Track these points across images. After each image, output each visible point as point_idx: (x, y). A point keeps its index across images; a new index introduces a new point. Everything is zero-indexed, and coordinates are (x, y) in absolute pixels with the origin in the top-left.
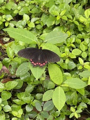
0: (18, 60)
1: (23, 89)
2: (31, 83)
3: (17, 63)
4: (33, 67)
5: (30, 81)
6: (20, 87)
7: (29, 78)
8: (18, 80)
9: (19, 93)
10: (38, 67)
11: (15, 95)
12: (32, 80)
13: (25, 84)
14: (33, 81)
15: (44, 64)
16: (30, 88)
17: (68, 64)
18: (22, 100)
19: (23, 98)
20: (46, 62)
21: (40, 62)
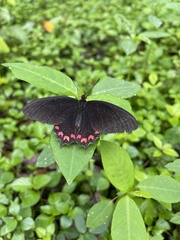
4: (62, 146)
8: (52, 173)
10: (74, 147)
15: (91, 137)
19: (56, 203)
20: (97, 132)
21: (80, 133)
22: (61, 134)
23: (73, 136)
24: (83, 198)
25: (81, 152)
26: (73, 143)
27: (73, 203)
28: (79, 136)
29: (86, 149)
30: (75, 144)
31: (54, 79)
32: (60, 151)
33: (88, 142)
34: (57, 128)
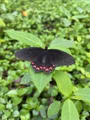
13: (34, 91)
15: (51, 68)
19: (31, 103)
20: (54, 66)
21: (45, 66)
22: (35, 66)
23: (41, 67)
24: (44, 100)
25: (46, 76)
26: (41, 71)
27: (39, 103)
28: (45, 68)
29: (48, 74)
31: (30, 38)
32: (35, 75)
34: (33, 63)
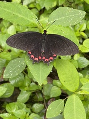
0: (6, 56)
1: (14, 98)
2: (26, 89)
3: (4, 61)
4: (33, 64)
5: (23, 86)
6: (10, 94)
7: (23, 82)
8: (6, 84)
9: (8, 103)
10: (41, 64)
11: (3, 106)
12: (27, 84)
13: (17, 90)
14: (29, 86)
15: (51, 58)
16: (24, 96)
17: (77, 61)
18: (13, 114)
19: (14, 111)
20: (55, 55)
21: (44, 56)
22: (32, 56)
23: (40, 57)
25: (45, 67)
28: (44, 58)
29: (49, 65)
30: (41, 62)
32: (33, 67)
33: (50, 61)
34: (30, 52)
